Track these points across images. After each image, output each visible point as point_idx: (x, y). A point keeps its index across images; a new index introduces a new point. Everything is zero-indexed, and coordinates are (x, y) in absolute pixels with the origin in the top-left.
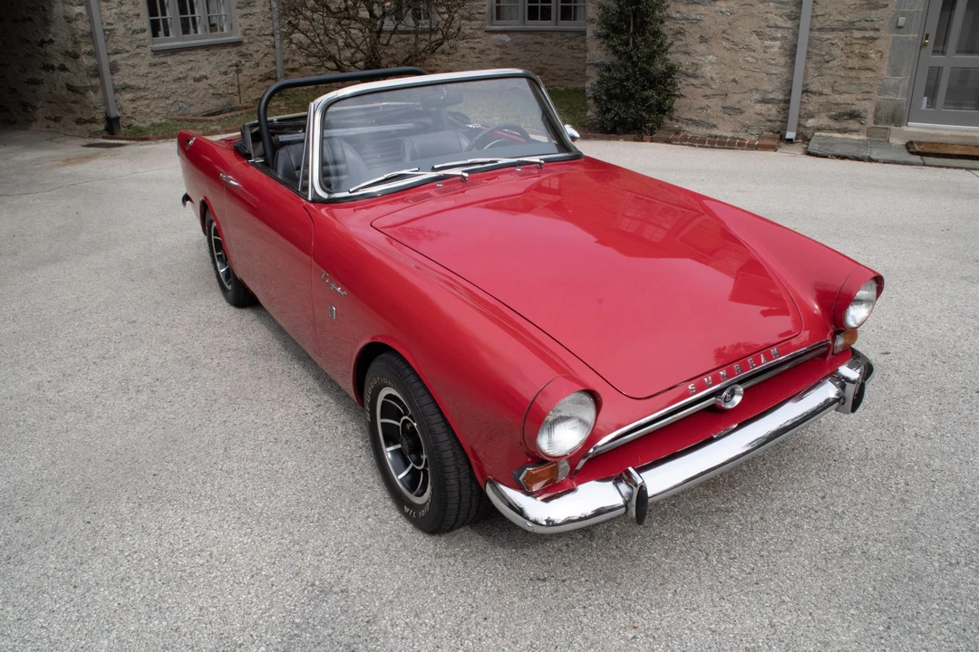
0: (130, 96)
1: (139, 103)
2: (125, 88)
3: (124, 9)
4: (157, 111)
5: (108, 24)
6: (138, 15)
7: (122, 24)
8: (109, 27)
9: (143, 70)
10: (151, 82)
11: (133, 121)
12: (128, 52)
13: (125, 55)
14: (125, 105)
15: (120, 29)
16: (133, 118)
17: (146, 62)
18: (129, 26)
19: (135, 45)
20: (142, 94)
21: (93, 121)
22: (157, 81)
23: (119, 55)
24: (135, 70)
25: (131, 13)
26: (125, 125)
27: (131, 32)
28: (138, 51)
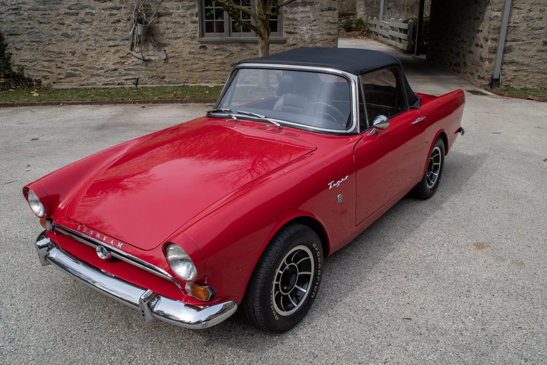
0: (514, 68)
1: (519, 73)
2: (512, 63)
3: (531, 14)
4: (532, 80)
5: (514, 23)
6: (541, 18)
7: (526, 23)
8: (514, 25)
9: (531, 53)
10: (535, 62)
11: (511, 83)
12: (523, 41)
13: (520, 43)
14: (508, 72)
15: (523, 26)
16: (512, 82)
17: (535, 49)
18: (530, 25)
19: (531, 37)
20: (525, 68)
21: (483, 78)
22: (540, 61)
23: (515, 43)
24: (525, 53)
25: (535, 17)
26: (504, 84)
27: (530, 29)
28: (532, 41)
